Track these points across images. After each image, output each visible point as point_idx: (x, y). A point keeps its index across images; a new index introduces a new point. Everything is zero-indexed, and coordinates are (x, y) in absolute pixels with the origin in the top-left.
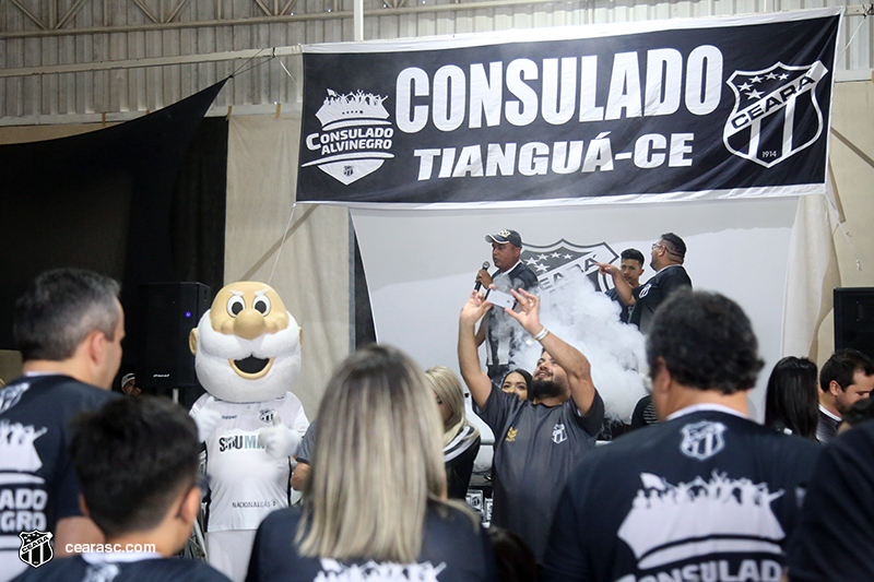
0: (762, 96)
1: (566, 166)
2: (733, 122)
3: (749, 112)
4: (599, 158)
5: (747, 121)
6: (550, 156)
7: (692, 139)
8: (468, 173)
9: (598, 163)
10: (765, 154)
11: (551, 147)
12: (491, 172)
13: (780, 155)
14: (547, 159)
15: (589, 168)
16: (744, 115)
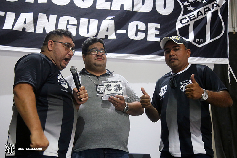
0: (194, 10)
1: (88, 32)
2: (181, 21)
3: (188, 17)
4: (107, 30)
5: (188, 21)
6: (78, 26)
7: (159, 27)
8: (24, 29)
9: (107, 33)
10: (198, 40)
11: (79, 21)
12: (39, 30)
13: (204, 41)
14: (76, 27)
15: (101, 36)
16: (186, 18)
